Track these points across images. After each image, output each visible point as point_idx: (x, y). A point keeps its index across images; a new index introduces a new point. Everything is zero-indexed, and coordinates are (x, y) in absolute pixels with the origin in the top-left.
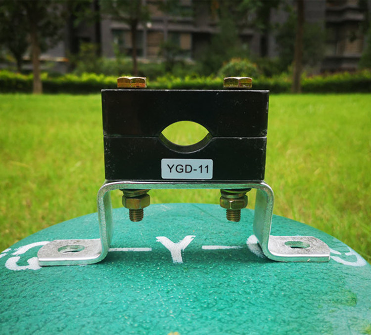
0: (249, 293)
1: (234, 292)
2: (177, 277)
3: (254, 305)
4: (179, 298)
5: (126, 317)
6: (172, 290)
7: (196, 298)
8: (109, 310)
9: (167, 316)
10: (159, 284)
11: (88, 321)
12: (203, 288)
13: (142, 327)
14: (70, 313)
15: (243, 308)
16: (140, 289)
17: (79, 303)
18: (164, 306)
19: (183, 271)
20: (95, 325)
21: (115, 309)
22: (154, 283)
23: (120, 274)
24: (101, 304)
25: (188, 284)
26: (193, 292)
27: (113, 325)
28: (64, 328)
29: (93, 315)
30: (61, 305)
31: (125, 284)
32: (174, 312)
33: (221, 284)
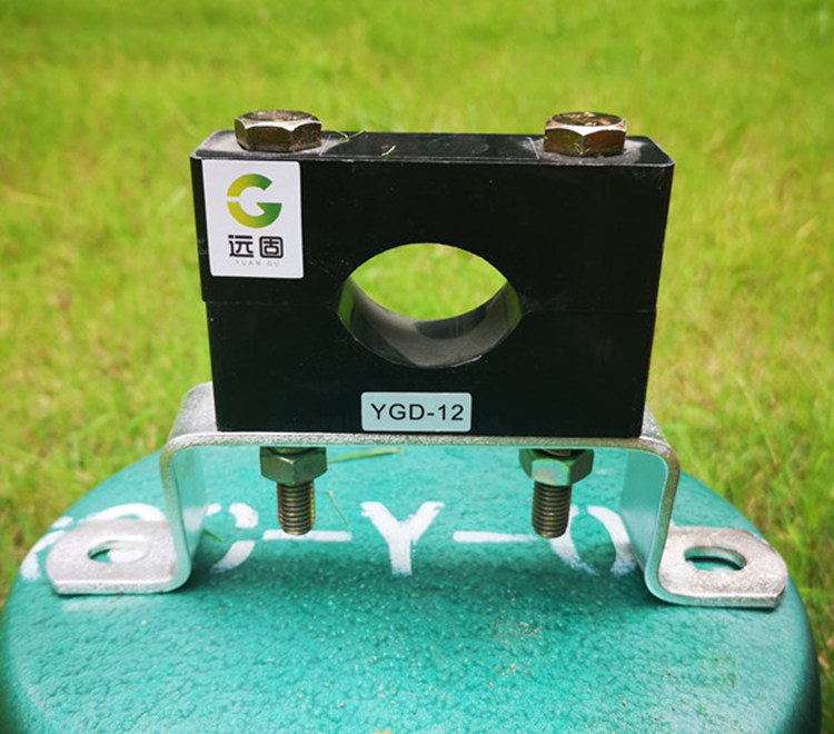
0: (531, 654)
1: (502, 649)
2: (397, 610)
3: (535, 680)
4: (397, 660)
5: (301, 695)
6: (386, 639)
7: (428, 660)
8: (270, 678)
9: (374, 697)
10: (361, 624)
11: (233, 698)
12: (445, 638)
13: (327, 716)
14: (200, 681)
15: (514, 686)
16: (327, 634)
17: (215, 658)
18: (368, 675)
19: (410, 596)
20: (246, 708)
21: (280, 676)
22: (352, 622)
23: (288, 598)
24: (255, 663)
25: (417, 627)
26: (424, 646)
27: (277, 710)
28: (191, 712)
29: (240, 687)
30: (181, 663)
31: (298, 622)
32: (387, 688)
33: (480, 629)
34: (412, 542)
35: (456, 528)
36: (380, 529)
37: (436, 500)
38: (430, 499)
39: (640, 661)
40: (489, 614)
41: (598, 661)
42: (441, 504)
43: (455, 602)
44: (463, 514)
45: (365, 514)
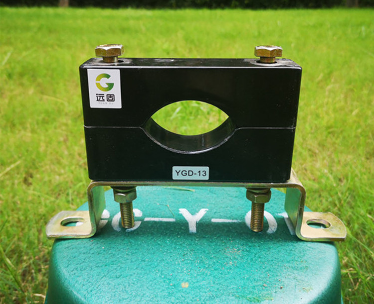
0: (237, 259)
1: (227, 257)
2: (191, 244)
3: (238, 267)
4: (191, 260)
5: (157, 271)
6: (187, 254)
7: (201, 260)
8: (147, 266)
9: (183, 272)
10: (179, 249)
11: (134, 272)
12: (207, 253)
13: (167, 278)
14: (123, 267)
15: (231, 269)
16: (166, 252)
17: (128, 259)
18: (181, 265)
19: (195, 240)
20: (138, 276)
21: (150, 265)
22: (175, 248)
23: (153, 240)
24: (142, 261)
25: (198, 249)
26: (200, 256)
27: (149, 276)
28: (120, 276)
29: (137, 268)
30: (116, 261)
31: (156, 248)
32: (187, 269)
33: (220, 251)
34: (196, 222)
35: (213, 218)
36: (186, 218)
37: (206, 208)
38: (203, 208)
39: (275, 262)
40: (223, 246)
41: (260, 262)
42: (207, 210)
43: (211, 242)
44: (215, 213)
45: (180, 213)
